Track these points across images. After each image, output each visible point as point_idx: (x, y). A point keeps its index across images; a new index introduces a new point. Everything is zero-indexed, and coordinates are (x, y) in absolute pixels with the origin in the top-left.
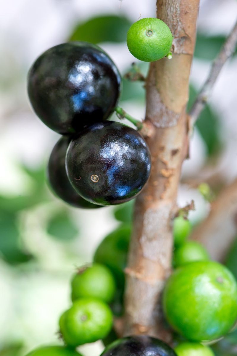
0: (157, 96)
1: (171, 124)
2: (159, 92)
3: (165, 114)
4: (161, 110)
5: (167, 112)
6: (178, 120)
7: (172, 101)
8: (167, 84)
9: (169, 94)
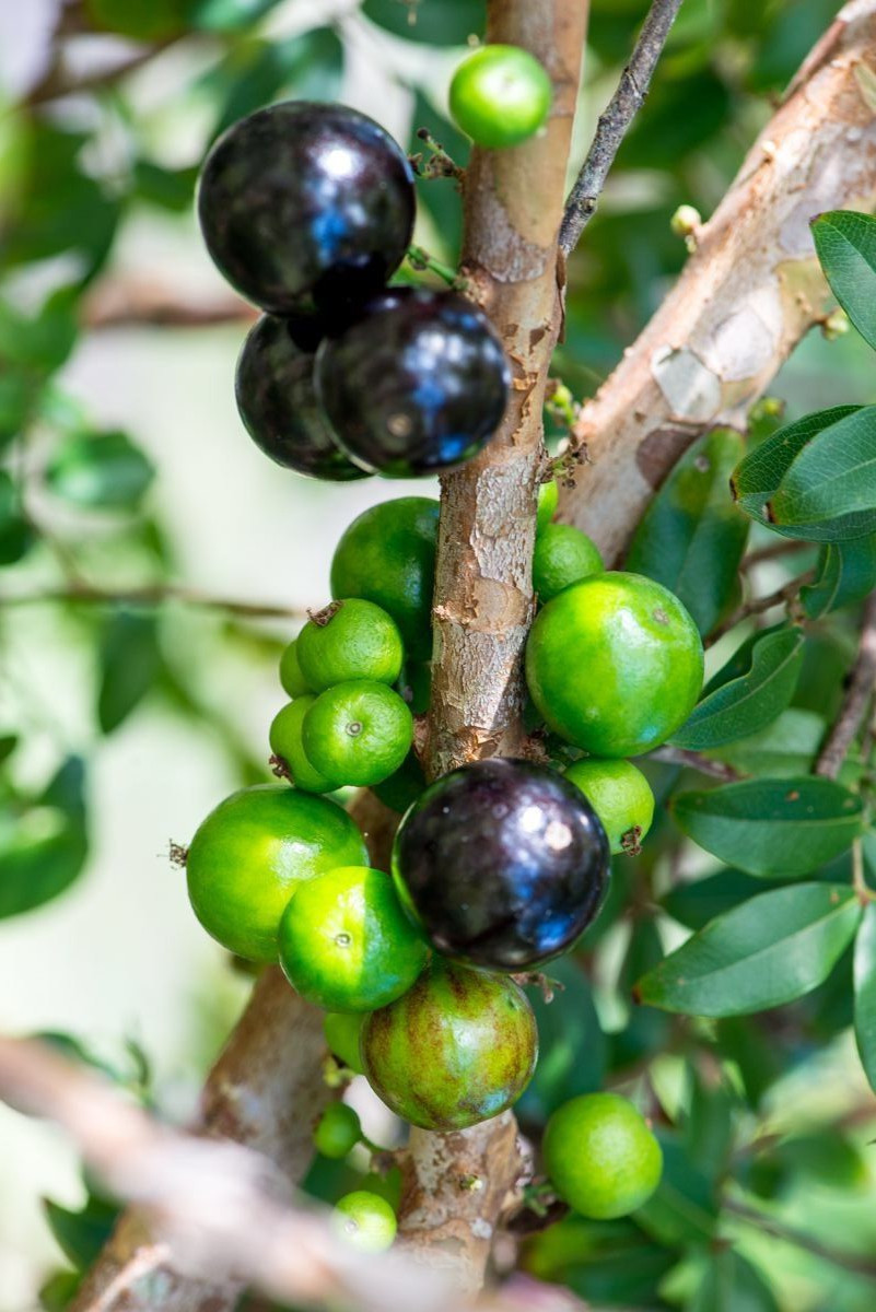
0: (500, 212)
1: (531, 274)
2: (503, 203)
3: (518, 253)
4: (509, 245)
5: (523, 249)
6: (545, 263)
7: (534, 222)
8: (524, 187)
9: (526, 208)
